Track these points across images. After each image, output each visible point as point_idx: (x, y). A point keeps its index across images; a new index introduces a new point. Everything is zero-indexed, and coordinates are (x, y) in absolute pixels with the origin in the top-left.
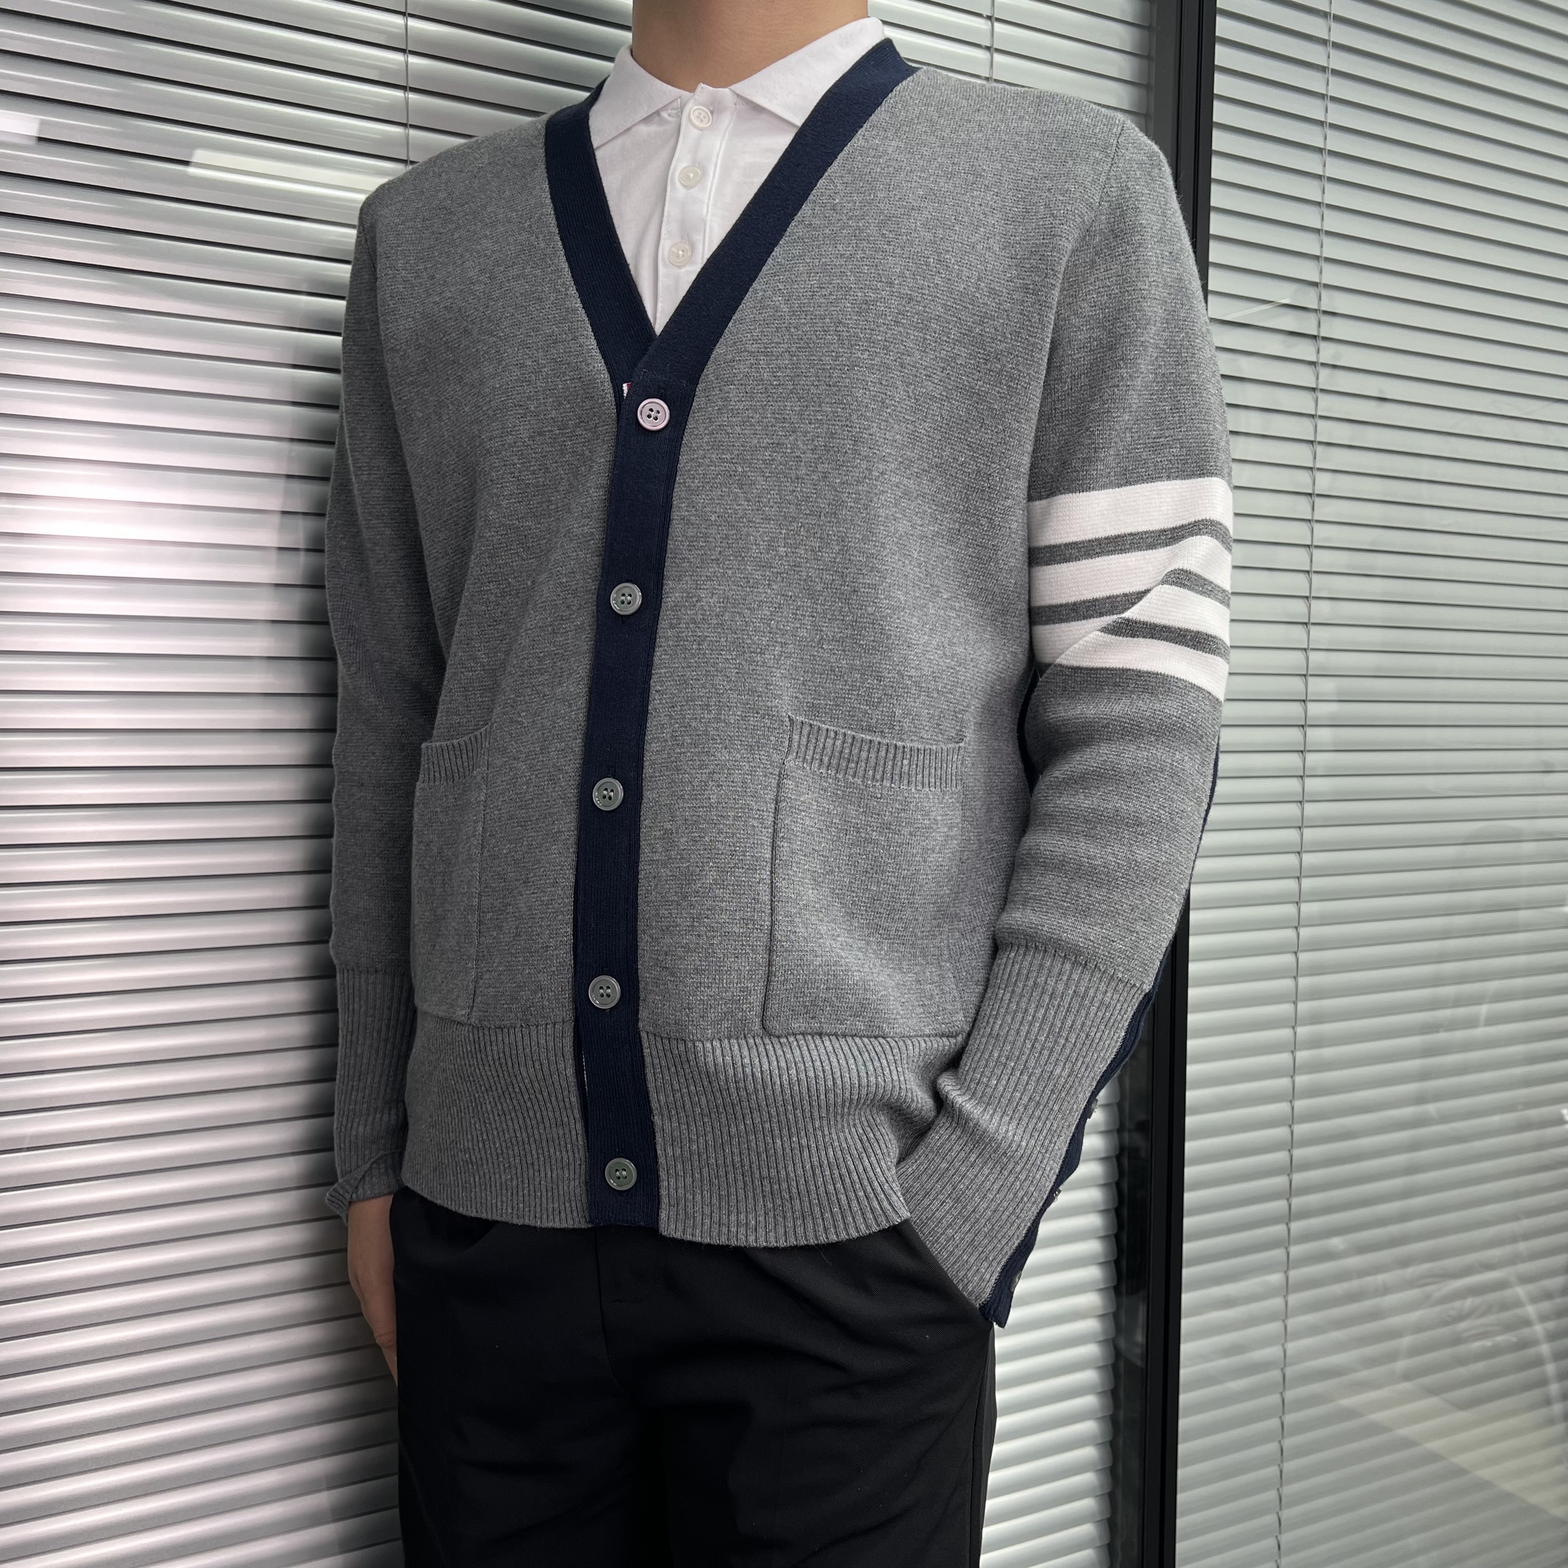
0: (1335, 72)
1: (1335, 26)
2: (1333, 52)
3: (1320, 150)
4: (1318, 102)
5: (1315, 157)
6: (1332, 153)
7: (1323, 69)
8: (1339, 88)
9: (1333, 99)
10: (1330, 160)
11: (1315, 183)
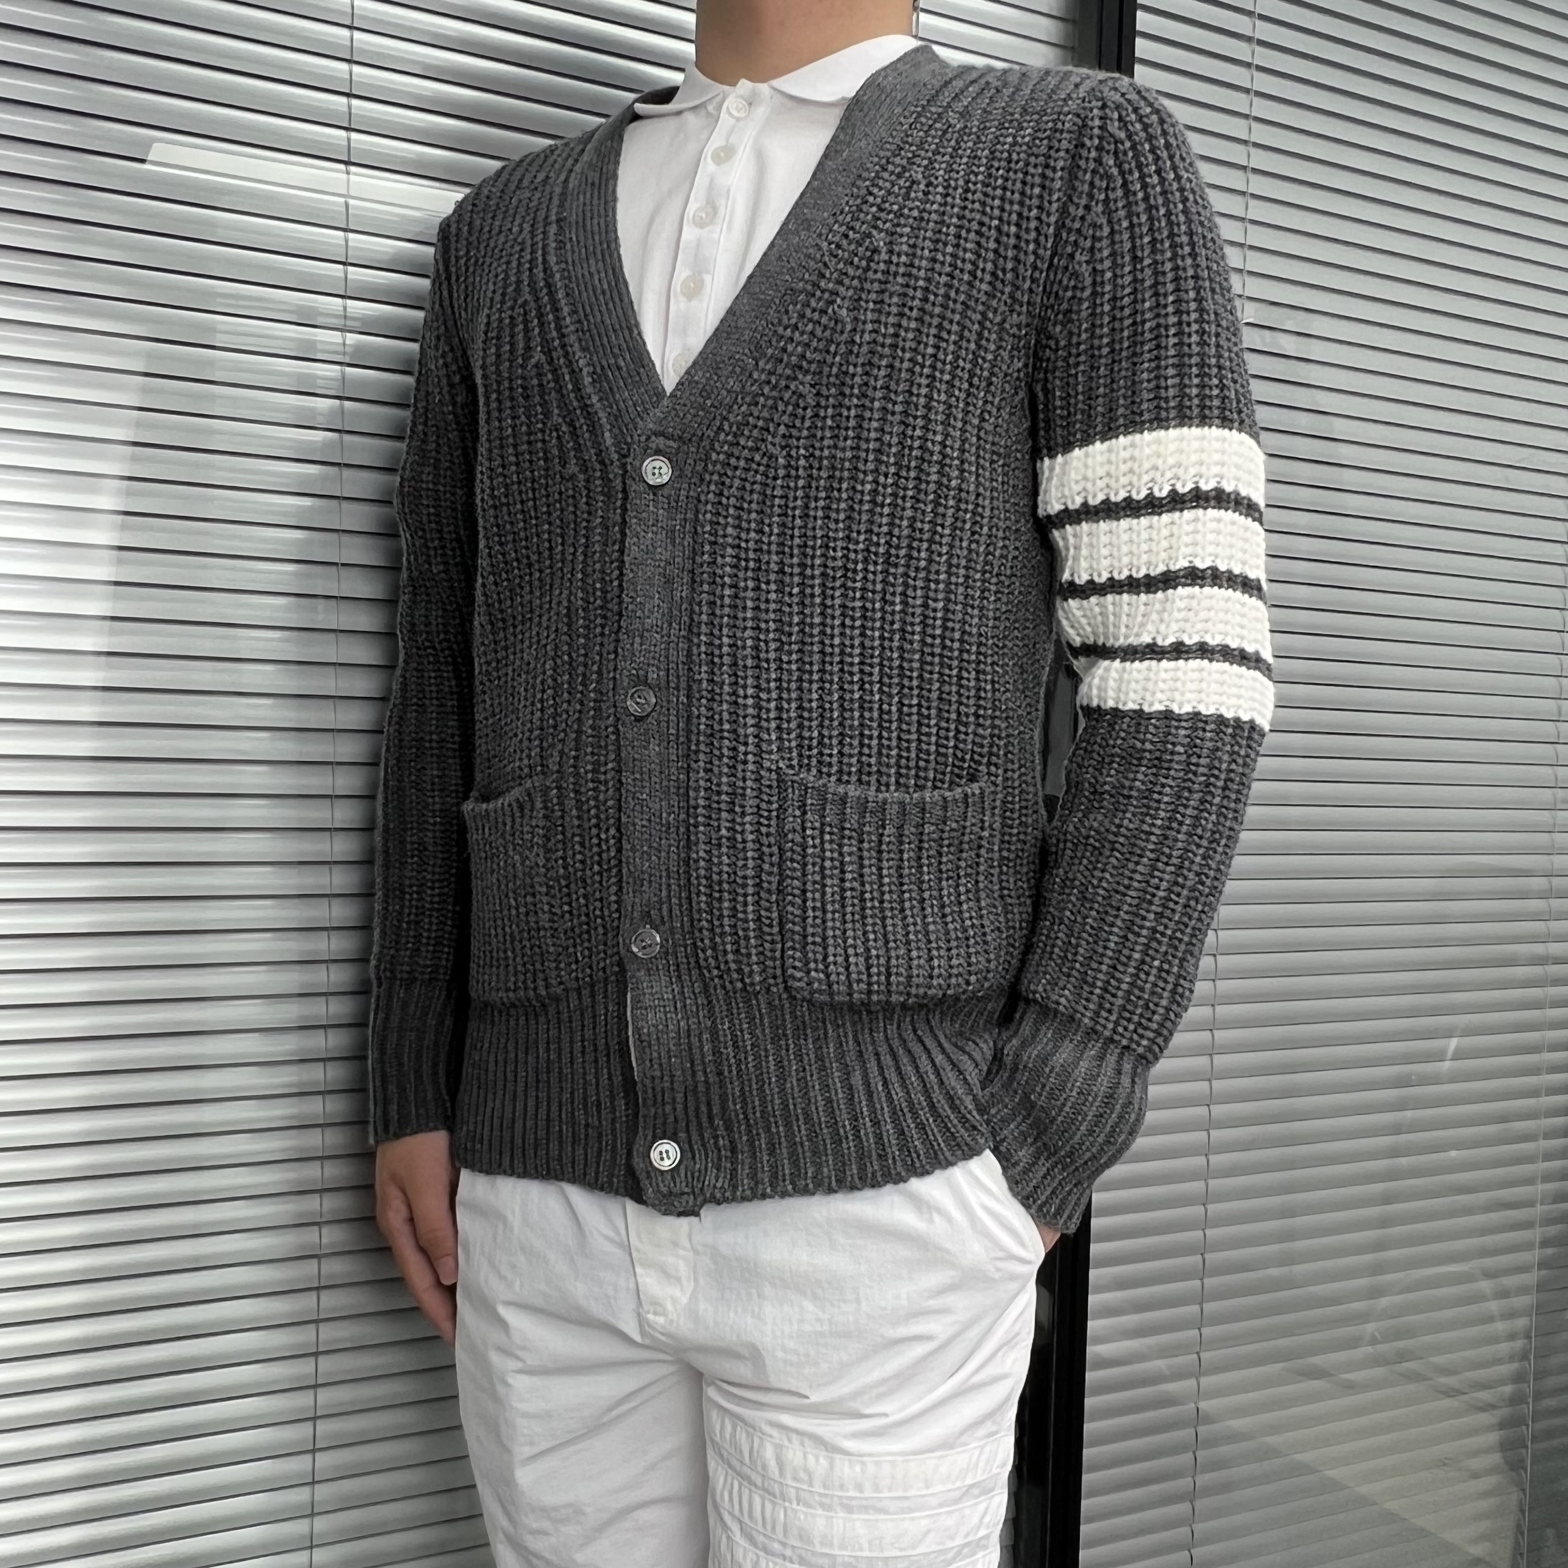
0: (1259, 94)
1: (1259, 49)
2: (1257, 74)
3: (1244, 168)
4: (1243, 122)
5: (1240, 173)
6: (1255, 171)
7: (1247, 91)
8: (1262, 108)
9: (1257, 119)
10: (1254, 178)
11: (1239, 199)
